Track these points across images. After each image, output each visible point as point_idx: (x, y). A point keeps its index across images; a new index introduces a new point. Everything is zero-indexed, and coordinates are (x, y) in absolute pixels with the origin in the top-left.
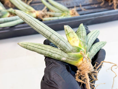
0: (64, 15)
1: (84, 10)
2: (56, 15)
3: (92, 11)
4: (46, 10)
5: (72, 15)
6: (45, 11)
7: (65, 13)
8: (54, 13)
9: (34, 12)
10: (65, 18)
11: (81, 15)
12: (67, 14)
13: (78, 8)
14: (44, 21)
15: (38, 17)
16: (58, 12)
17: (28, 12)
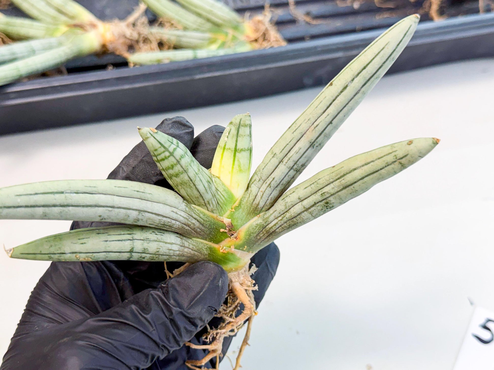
0: (220, 42)
1: (308, 19)
2: (185, 41)
3: (338, 24)
4: (145, 20)
5: (256, 40)
6: (139, 23)
7: (227, 34)
8: (180, 33)
9: (93, 26)
10: (222, 53)
11: (290, 41)
12: (234, 38)
13: (280, 13)
14: (135, 65)
15: (110, 47)
16: (196, 30)
17: (63, 29)
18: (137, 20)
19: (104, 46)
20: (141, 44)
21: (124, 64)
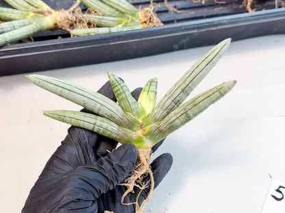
0: (124, 23)
1: (175, 10)
2: (103, 22)
3: (193, 13)
4: (79, 9)
5: (145, 22)
6: (76, 11)
7: (128, 18)
9: (50, 13)
10: (125, 29)
12: (133, 21)
14: (74, 35)
15: (59, 25)
16: (109, 16)
17: (32, 14)
18: (75, 9)
19: (56, 24)
20: (78, 24)
21: (68, 35)
